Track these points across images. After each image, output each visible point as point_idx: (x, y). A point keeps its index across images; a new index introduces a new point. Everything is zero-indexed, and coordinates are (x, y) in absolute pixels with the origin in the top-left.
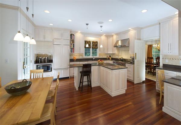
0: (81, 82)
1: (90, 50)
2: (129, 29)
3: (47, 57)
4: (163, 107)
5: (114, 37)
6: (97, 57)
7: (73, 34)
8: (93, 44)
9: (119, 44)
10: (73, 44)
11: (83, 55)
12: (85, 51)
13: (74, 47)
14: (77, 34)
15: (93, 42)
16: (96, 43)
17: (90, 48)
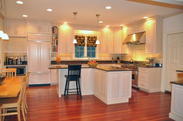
0: (67, 89)
1: (83, 49)
2: (145, 18)
3: (19, 58)
4: (170, 113)
5: (124, 29)
6: (95, 58)
7: (56, 27)
8: (88, 40)
9: (133, 40)
10: (56, 41)
11: (72, 56)
12: (75, 50)
13: (57, 44)
14: (62, 26)
15: (89, 38)
16: (93, 39)
17: (84, 46)
